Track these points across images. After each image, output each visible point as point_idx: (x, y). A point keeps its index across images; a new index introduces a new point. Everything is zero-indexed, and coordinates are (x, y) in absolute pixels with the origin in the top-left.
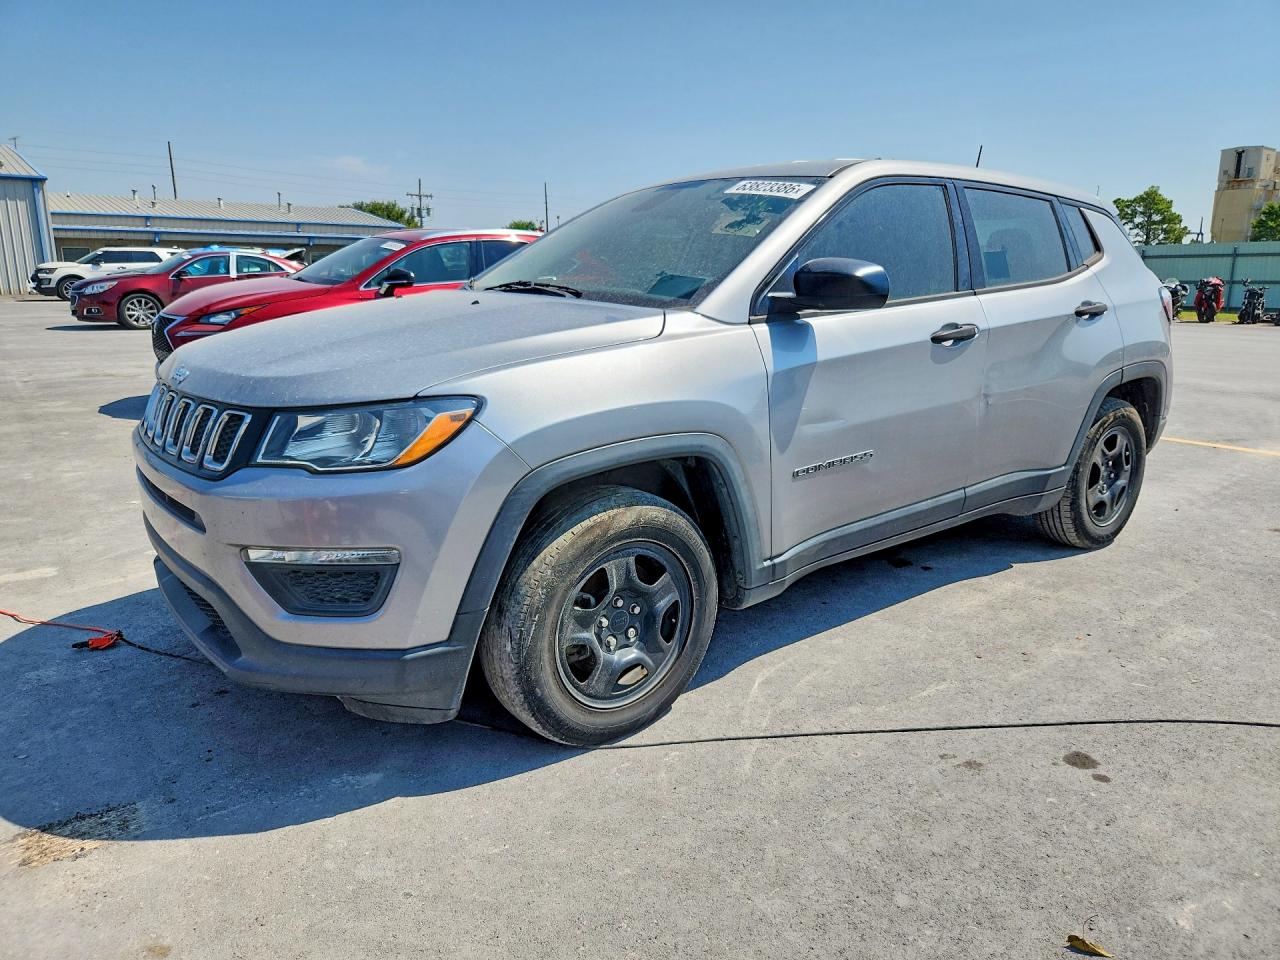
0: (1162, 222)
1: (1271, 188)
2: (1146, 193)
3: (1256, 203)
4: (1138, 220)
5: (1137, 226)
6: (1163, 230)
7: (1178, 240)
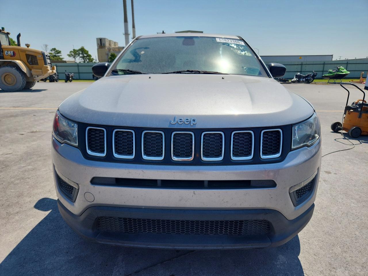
0: (87, 56)
1: (109, 49)
2: (81, 48)
3: (107, 53)
4: (81, 55)
5: (81, 57)
6: (88, 59)
7: (92, 61)
